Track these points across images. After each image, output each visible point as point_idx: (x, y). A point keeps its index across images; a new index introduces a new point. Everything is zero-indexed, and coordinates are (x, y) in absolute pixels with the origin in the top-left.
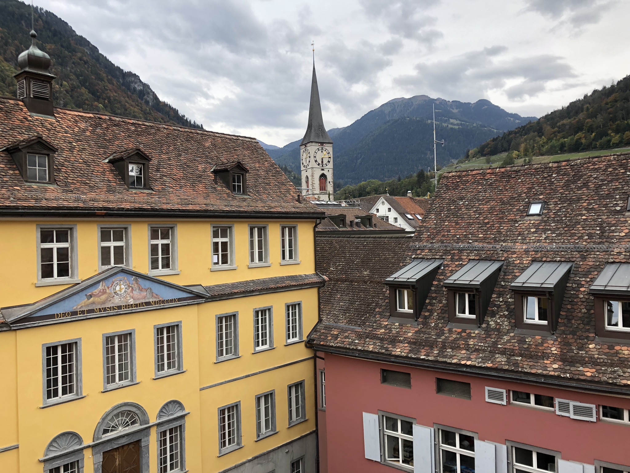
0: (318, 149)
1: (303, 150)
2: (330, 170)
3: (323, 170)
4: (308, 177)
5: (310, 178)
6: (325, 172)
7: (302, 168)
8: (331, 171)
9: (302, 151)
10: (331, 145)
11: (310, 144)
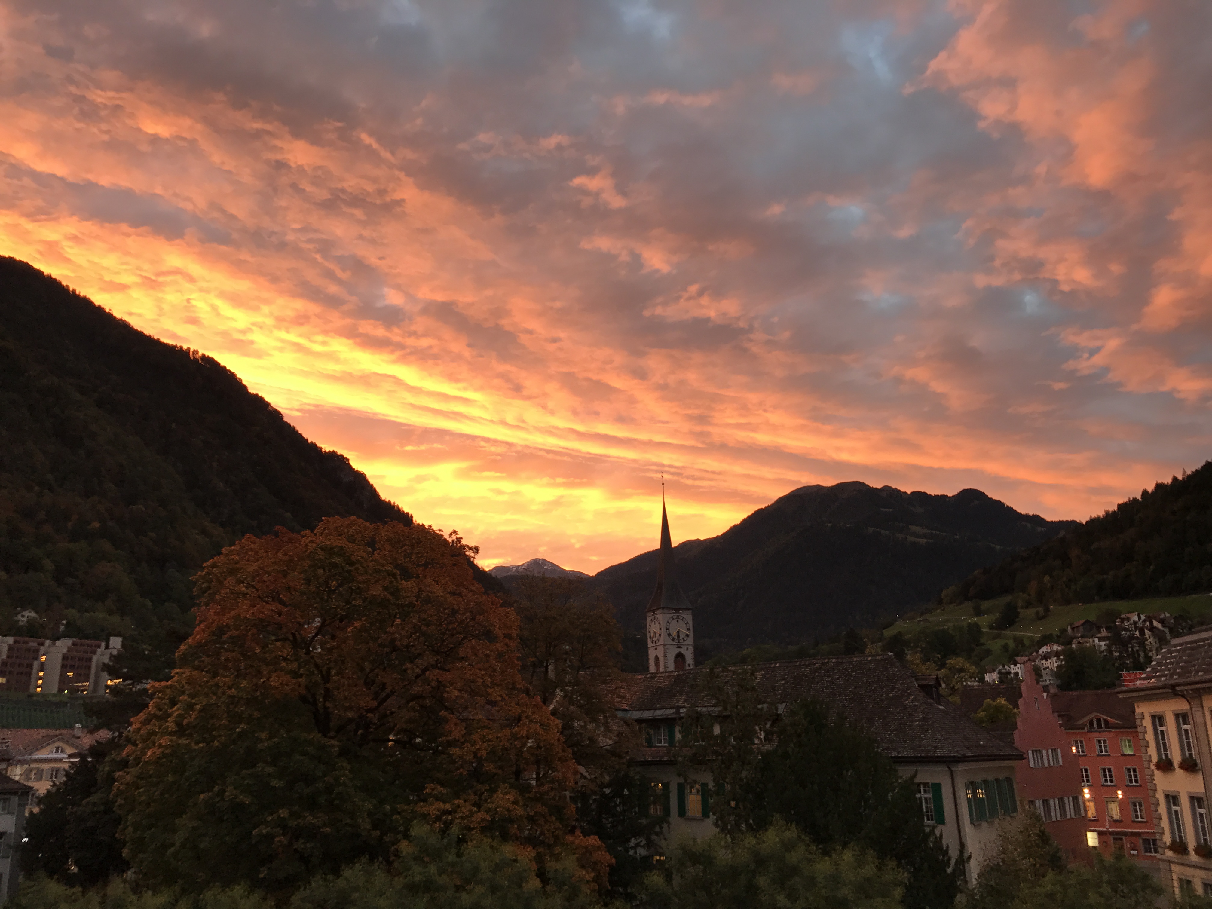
0: (672, 617)
1: (651, 618)
2: (689, 647)
3: (679, 647)
4: (658, 658)
5: (661, 659)
6: (683, 651)
7: (650, 644)
8: (691, 649)
9: (649, 619)
10: (690, 612)
11: (661, 611)
